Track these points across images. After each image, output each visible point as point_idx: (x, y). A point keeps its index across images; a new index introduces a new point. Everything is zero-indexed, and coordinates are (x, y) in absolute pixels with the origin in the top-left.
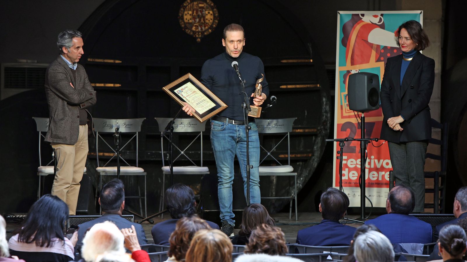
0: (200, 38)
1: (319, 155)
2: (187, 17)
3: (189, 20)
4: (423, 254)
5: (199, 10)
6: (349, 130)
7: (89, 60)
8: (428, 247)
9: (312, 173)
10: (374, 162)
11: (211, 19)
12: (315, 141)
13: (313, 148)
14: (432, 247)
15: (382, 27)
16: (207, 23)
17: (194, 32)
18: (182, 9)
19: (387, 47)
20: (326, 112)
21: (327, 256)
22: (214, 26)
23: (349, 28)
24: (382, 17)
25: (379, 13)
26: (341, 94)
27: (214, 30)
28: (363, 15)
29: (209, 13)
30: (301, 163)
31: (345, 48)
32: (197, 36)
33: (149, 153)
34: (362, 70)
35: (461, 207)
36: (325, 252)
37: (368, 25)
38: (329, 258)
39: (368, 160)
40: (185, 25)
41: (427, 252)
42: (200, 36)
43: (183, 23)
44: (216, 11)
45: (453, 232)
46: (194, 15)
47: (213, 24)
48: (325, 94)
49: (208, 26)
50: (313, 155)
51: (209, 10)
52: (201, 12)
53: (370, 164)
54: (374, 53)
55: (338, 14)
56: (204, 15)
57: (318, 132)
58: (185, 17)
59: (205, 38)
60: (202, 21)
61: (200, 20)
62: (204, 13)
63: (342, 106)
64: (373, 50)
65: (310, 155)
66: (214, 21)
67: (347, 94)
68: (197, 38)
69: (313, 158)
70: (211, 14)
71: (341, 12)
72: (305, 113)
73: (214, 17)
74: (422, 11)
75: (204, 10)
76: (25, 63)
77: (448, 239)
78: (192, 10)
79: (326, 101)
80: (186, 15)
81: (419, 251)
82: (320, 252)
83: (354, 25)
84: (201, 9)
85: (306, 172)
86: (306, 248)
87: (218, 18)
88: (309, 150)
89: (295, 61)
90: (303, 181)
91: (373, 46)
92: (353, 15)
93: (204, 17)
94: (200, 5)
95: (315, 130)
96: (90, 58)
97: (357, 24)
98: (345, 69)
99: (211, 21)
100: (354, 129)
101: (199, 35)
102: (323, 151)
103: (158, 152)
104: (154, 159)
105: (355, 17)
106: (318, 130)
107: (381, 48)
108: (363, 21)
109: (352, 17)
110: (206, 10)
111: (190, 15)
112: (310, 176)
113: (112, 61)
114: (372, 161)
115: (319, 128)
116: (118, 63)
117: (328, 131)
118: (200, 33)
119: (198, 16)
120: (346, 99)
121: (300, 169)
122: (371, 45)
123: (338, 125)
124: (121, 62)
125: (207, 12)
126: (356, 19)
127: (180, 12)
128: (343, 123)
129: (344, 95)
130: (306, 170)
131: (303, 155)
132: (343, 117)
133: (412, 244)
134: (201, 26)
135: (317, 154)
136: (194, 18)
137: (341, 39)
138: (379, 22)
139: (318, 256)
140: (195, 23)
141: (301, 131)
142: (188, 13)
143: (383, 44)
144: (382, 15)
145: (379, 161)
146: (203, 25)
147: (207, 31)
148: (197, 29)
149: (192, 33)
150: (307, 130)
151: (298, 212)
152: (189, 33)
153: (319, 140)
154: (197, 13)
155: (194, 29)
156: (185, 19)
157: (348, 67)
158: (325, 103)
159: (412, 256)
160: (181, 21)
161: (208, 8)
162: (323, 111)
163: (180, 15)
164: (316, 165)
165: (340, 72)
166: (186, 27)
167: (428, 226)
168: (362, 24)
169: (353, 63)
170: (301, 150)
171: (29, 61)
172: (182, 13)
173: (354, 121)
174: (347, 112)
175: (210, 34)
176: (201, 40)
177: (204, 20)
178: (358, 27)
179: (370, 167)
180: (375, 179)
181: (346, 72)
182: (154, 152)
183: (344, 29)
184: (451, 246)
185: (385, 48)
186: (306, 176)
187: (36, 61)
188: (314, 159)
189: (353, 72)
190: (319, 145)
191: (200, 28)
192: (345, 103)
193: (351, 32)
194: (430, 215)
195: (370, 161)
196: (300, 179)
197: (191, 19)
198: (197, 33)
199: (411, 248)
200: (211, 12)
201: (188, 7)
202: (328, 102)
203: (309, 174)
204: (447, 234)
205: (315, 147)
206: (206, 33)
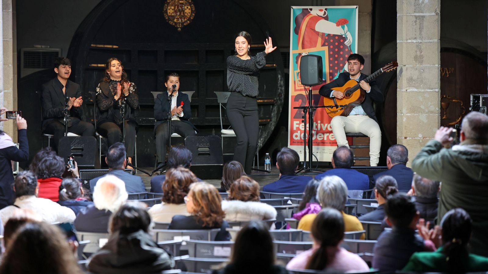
0: (180, 28)
1: (275, 120)
2: (170, 11)
3: (171, 14)
4: (363, 198)
5: (180, 5)
6: (300, 101)
7: (92, 45)
8: (367, 193)
9: (270, 135)
10: (321, 125)
11: (189, 13)
12: (272, 109)
13: (271, 115)
14: (370, 193)
15: (326, 18)
16: (186, 16)
17: (176, 23)
18: (166, 5)
19: (330, 34)
20: (281, 86)
21: (287, 201)
22: (192, 18)
23: (300, 20)
24: (326, 11)
25: (323, 8)
26: (294, 72)
27: (191, 21)
28: (311, 9)
29: (187, 8)
30: (261, 127)
31: (297, 35)
32: (178, 26)
33: (140, 120)
34: (310, 53)
35: (391, 161)
36: (285, 198)
37: (315, 17)
38: (289, 202)
39: (315, 124)
40: (168, 17)
41: (366, 197)
42: (181, 26)
43: (167, 16)
44: (193, 6)
45: (387, 181)
46: (175, 9)
47: (191, 16)
48: (280, 72)
49: (186, 18)
50: (271, 120)
51: (188, 6)
52: (181, 7)
53: (317, 127)
54: (320, 39)
55: (291, 9)
56: (184, 10)
57: (275, 102)
58: (169, 11)
59: (184, 28)
60: (182, 14)
61: (180, 14)
62: (184, 8)
63: (295, 82)
64: (319, 37)
65: (269, 120)
66: (191, 14)
67: (299, 71)
68: (178, 28)
69: (271, 122)
70: (189, 9)
71: (294, 7)
72: (264, 87)
73: (192, 11)
74: (358, 6)
75: (183, 6)
76: (40, 48)
77: (383, 186)
78: (174, 5)
79: (281, 78)
80: (169, 9)
81: (359, 196)
82: (282, 198)
83: (304, 17)
84: (181, 5)
85: (266, 134)
86: (271, 195)
87: (195, 12)
88: (267, 116)
89: (256, 46)
90: (263, 141)
91: (319, 34)
92: (303, 9)
93: (184, 11)
94: (181, 2)
95: (272, 101)
96: (93, 44)
97: (306, 16)
98: (297, 52)
99: (189, 14)
100: (304, 100)
101: (179, 25)
102: (279, 117)
103: (148, 118)
104: (145, 124)
105: (305, 11)
106: (275, 100)
107: (326, 35)
108: (311, 14)
109: (303, 11)
110: (185, 6)
111: (173, 9)
112: (269, 137)
113: (110, 46)
114: (319, 125)
115: (275, 99)
116: (116, 48)
117: (283, 101)
118: (180, 24)
119: (179, 10)
120: (298, 76)
121: (260, 132)
122: (318, 33)
123: (292, 96)
124: (118, 47)
125: (186, 7)
126: (306, 13)
127: (165, 7)
128: (296, 95)
129: (297, 73)
130: (265, 132)
131: (263, 121)
132: (296, 90)
133: (354, 191)
134: (181, 18)
135: (274, 119)
136: (176, 12)
137: (294, 28)
138: (323, 15)
139: (281, 201)
140: (176, 16)
141: (261, 101)
142: (171, 8)
143: (327, 32)
144: (326, 9)
145: (324, 125)
146: (183, 18)
147: (186, 23)
148: (178, 21)
149: (174, 24)
150: (266, 101)
151: (259, 165)
152: (171, 24)
153: (276, 109)
154: (178, 8)
155: (175, 20)
156: (168, 13)
157: (300, 50)
158: (280, 79)
159: (354, 200)
160: (165, 14)
161: (187, 4)
162: (278, 86)
163: (165, 9)
164: (273, 128)
165: (293, 54)
166: (169, 19)
167: (366, 177)
168: (310, 17)
169: (303, 48)
170: (262, 116)
171: (43, 47)
172: (166, 8)
173: (304, 93)
174: (299, 86)
175: (189, 24)
176: (181, 29)
177: (184, 14)
178: (307, 19)
179: (318, 129)
180: (322, 139)
181: (298, 54)
182: (144, 118)
183: (297, 20)
184: (385, 192)
185: (329, 35)
186: (266, 136)
187: (49, 47)
188: (272, 124)
189: (303, 55)
190: (276, 112)
191: (180, 20)
192: (298, 79)
193: (302, 23)
194: (367, 167)
195: (318, 125)
196: (261, 139)
197: (173, 13)
198: (178, 24)
199: (353, 194)
200: (189, 7)
201: (170, 3)
202: (283, 78)
203: (268, 135)
204: (382, 183)
205: (272, 114)
206: (185, 24)
